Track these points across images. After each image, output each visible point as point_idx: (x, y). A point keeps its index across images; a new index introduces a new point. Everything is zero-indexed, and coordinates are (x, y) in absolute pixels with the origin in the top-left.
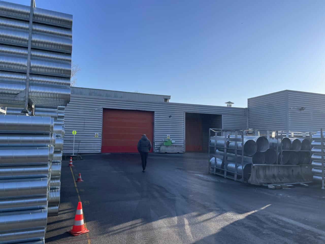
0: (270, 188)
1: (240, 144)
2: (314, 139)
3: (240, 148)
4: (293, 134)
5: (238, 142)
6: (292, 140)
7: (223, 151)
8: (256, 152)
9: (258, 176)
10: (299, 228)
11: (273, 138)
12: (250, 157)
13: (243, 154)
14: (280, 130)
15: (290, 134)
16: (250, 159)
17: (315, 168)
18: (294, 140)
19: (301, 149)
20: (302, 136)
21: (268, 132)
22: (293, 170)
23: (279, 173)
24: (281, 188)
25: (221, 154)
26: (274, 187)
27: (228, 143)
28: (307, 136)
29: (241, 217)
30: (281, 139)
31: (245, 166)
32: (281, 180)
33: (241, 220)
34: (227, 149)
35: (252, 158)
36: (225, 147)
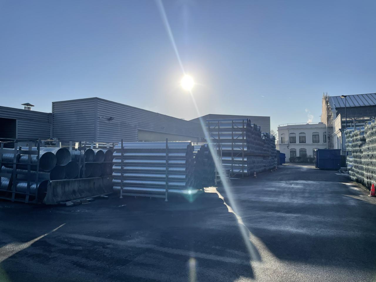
0: (68, 205)
1: (34, 157)
2: (115, 150)
3: (35, 162)
4: (97, 145)
5: (32, 156)
6: (96, 151)
7: (12, 167)
8: (55, 166)
9: (55, 195)
10: (90, 242)
11: (76, 150)
12: (46, 173)
13: (38, 170)
14: (83, 140)
15: (95, 144)
16: (47, 175)
17: (115, 179)
18: (98, 151)
19: (104, 161)
20: (106, 147)
21: (71, 142)
22: (94, 183)
23: (80, 187)
24: (80, 204)
25: (8, 172)
26: (72, 203)
27: (19, 157)
28: (110, 147)
29: (25, 246)
30: (85, 151)
31: (40, 183)
32: (81, 195)
33: (25, 249)
34: (17, 165)
35: (49, 173)
36: (15, 161)
